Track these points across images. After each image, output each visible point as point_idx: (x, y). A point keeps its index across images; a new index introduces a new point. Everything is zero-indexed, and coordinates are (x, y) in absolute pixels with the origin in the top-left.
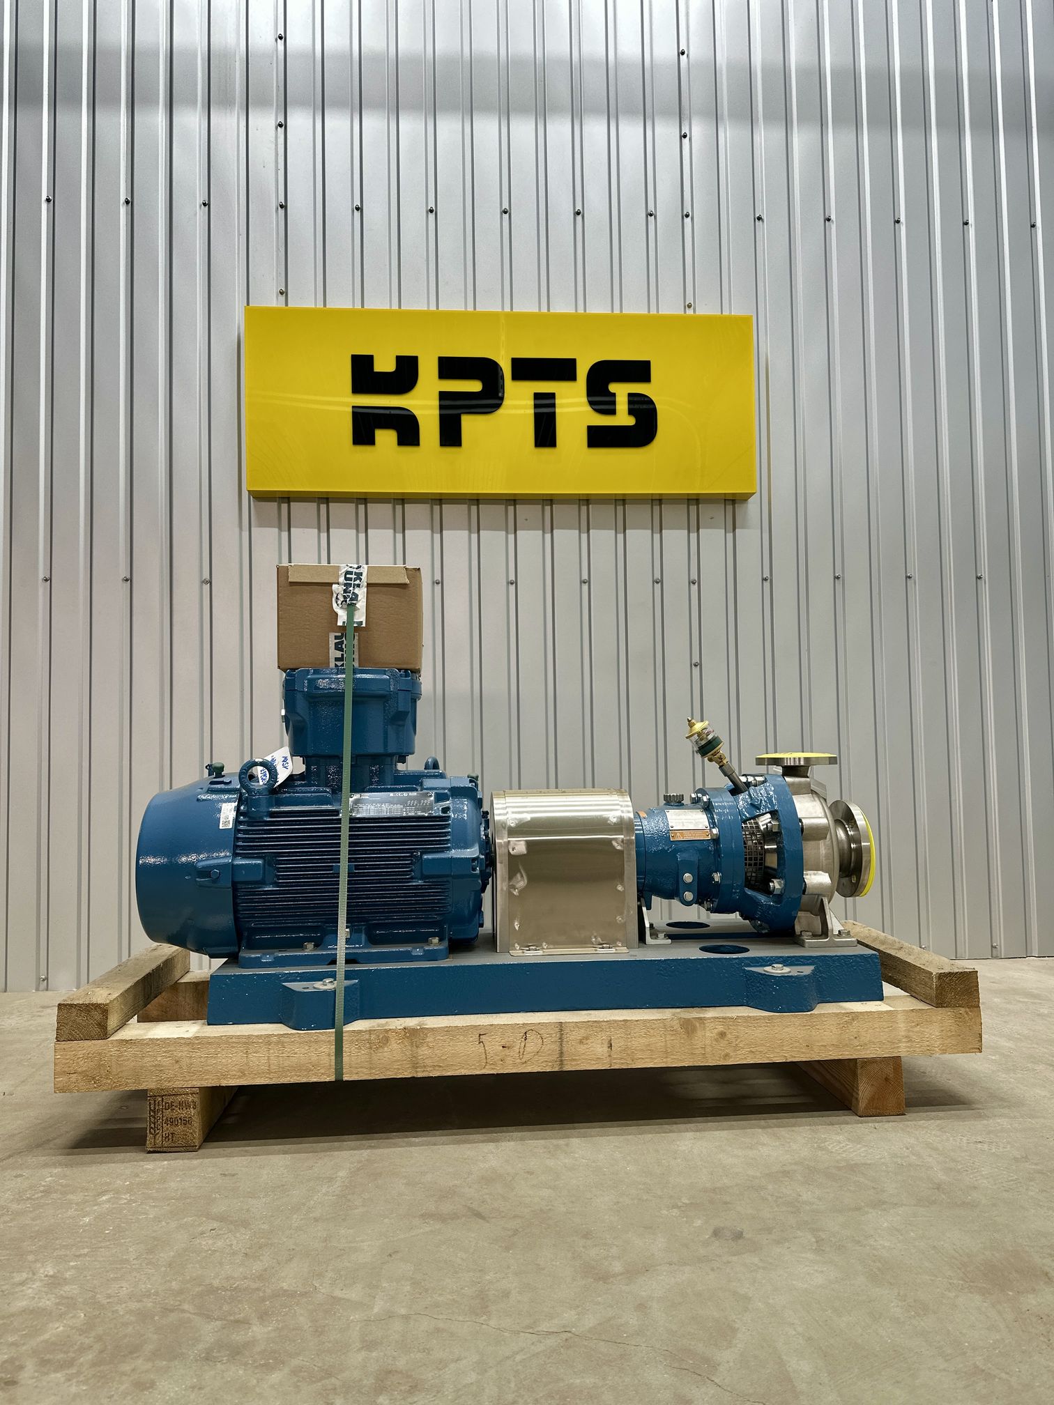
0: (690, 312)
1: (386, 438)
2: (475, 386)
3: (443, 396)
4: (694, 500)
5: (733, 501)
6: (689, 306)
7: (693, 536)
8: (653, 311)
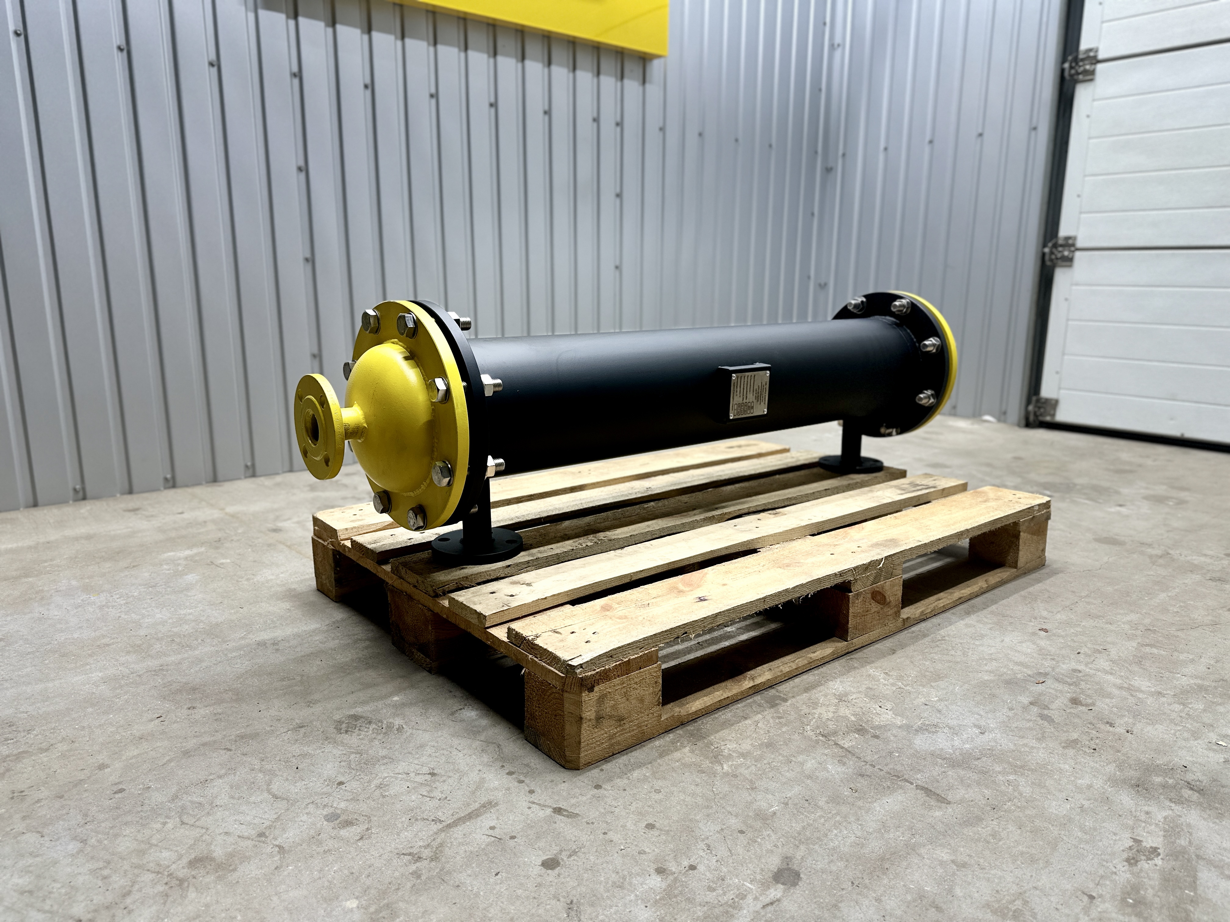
4: (620, 54)
5: (644, 59)
7: (619, 84)
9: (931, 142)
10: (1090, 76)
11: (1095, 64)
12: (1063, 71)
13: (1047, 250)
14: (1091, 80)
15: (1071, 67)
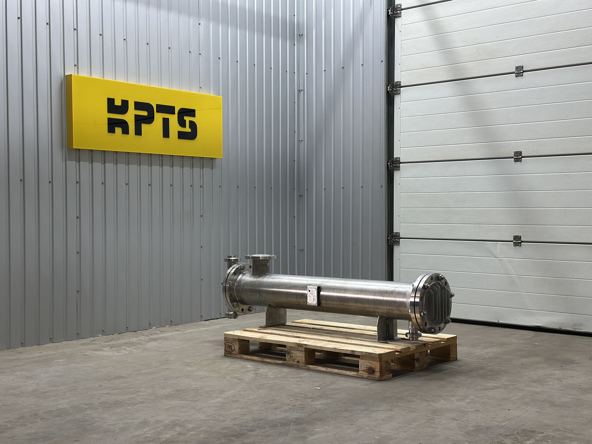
1: (118, 130)
2: (145, 113)
3: (136, 116)
4: (202, 159)
5: (212, 160)
6: (201, 88)
7: (201, 170)
9: (343, 188)
10: (398, 168)
11: (400, 164)
12: (388, 165)
13: (389, 238)
14: (399, 170)
15: (390, 164)
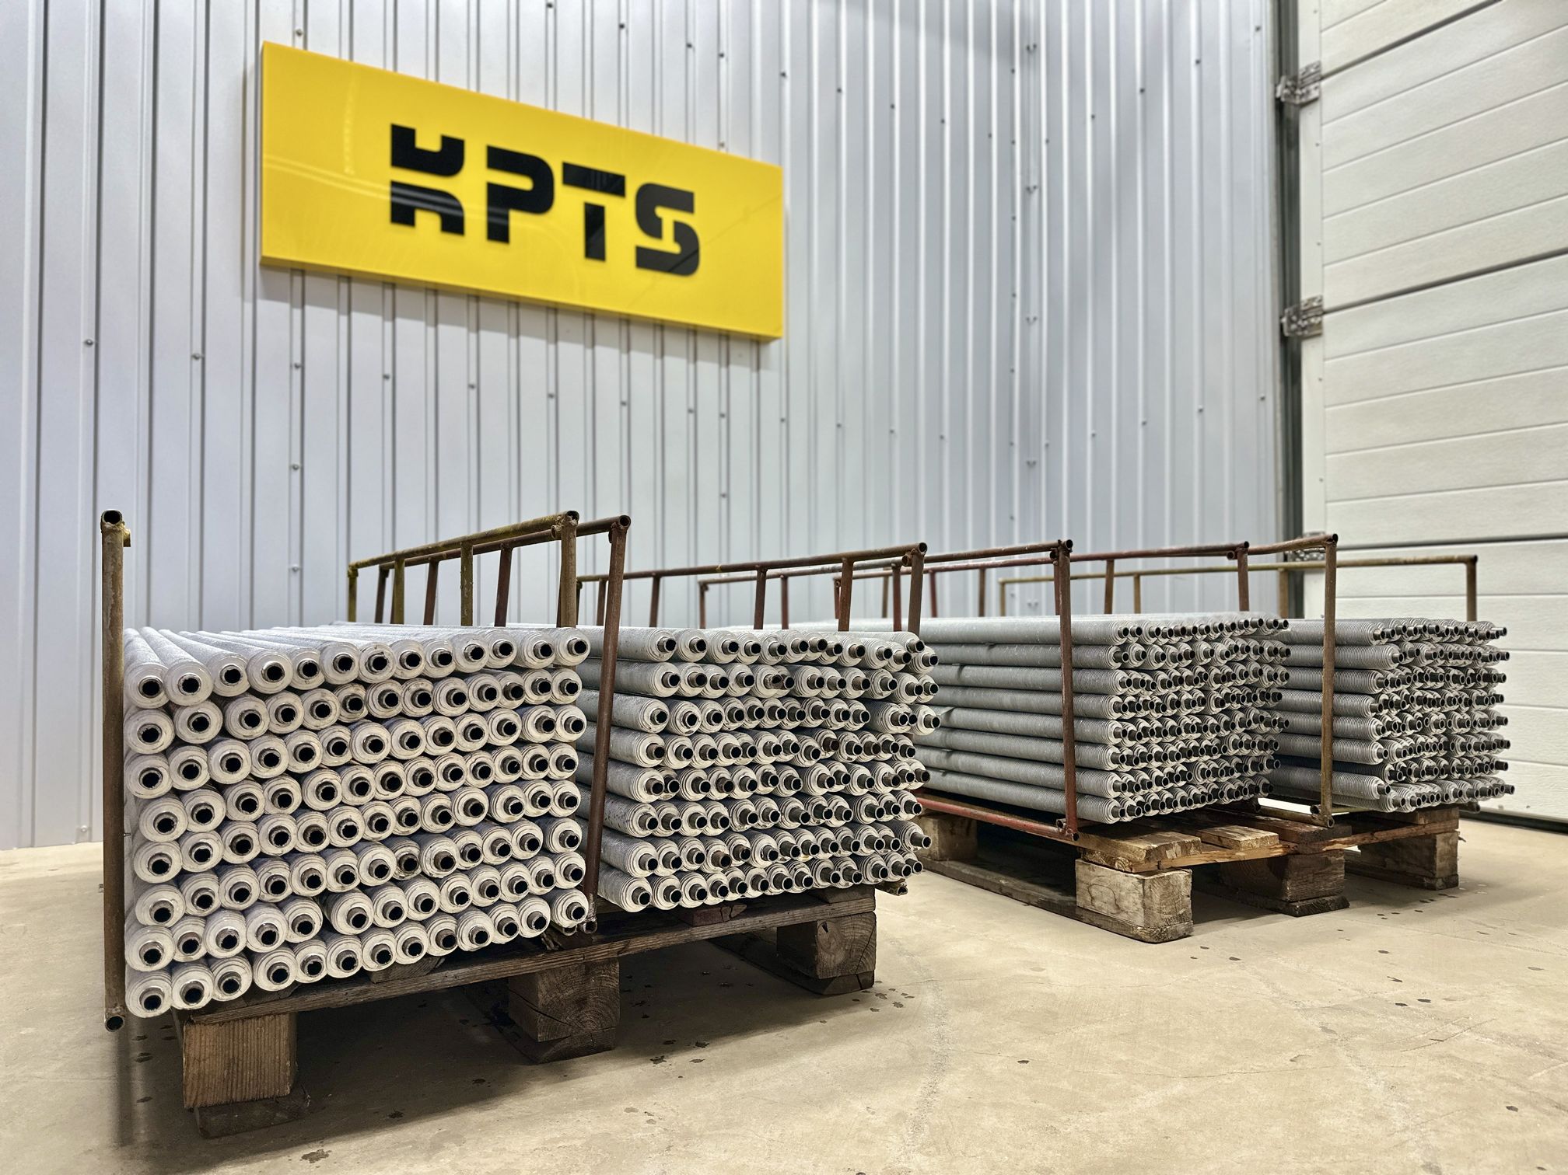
0: (723, 151)
1: (427, 221)
2: (524, 183)
3: (492, 187)
4: (725, 337)
5: (758, 342)
6: (722, 145)
7: (724, 370)
8: (691, 142)
9: (1145, 423)
10: (1316, 332)
11: (1321, 315)
15: (1290, 321)
